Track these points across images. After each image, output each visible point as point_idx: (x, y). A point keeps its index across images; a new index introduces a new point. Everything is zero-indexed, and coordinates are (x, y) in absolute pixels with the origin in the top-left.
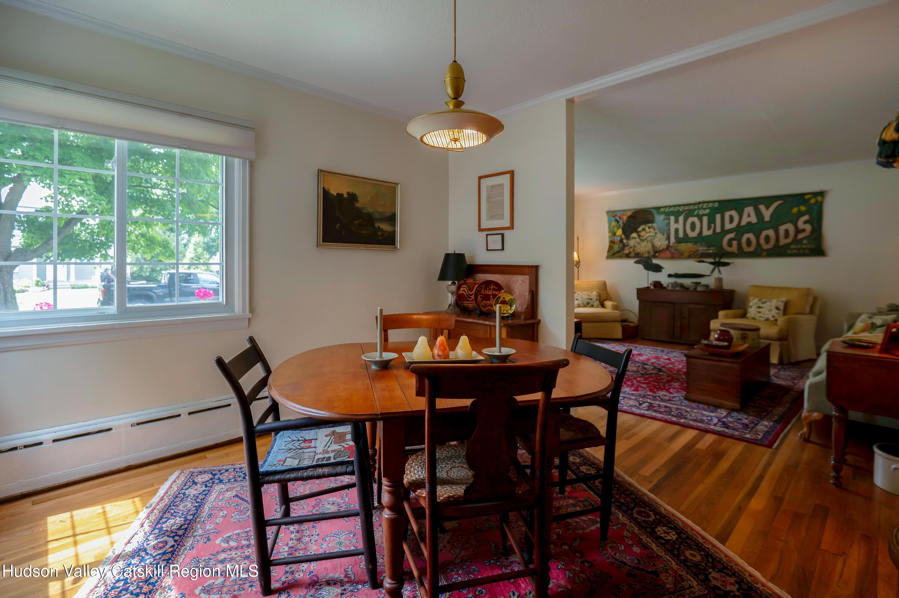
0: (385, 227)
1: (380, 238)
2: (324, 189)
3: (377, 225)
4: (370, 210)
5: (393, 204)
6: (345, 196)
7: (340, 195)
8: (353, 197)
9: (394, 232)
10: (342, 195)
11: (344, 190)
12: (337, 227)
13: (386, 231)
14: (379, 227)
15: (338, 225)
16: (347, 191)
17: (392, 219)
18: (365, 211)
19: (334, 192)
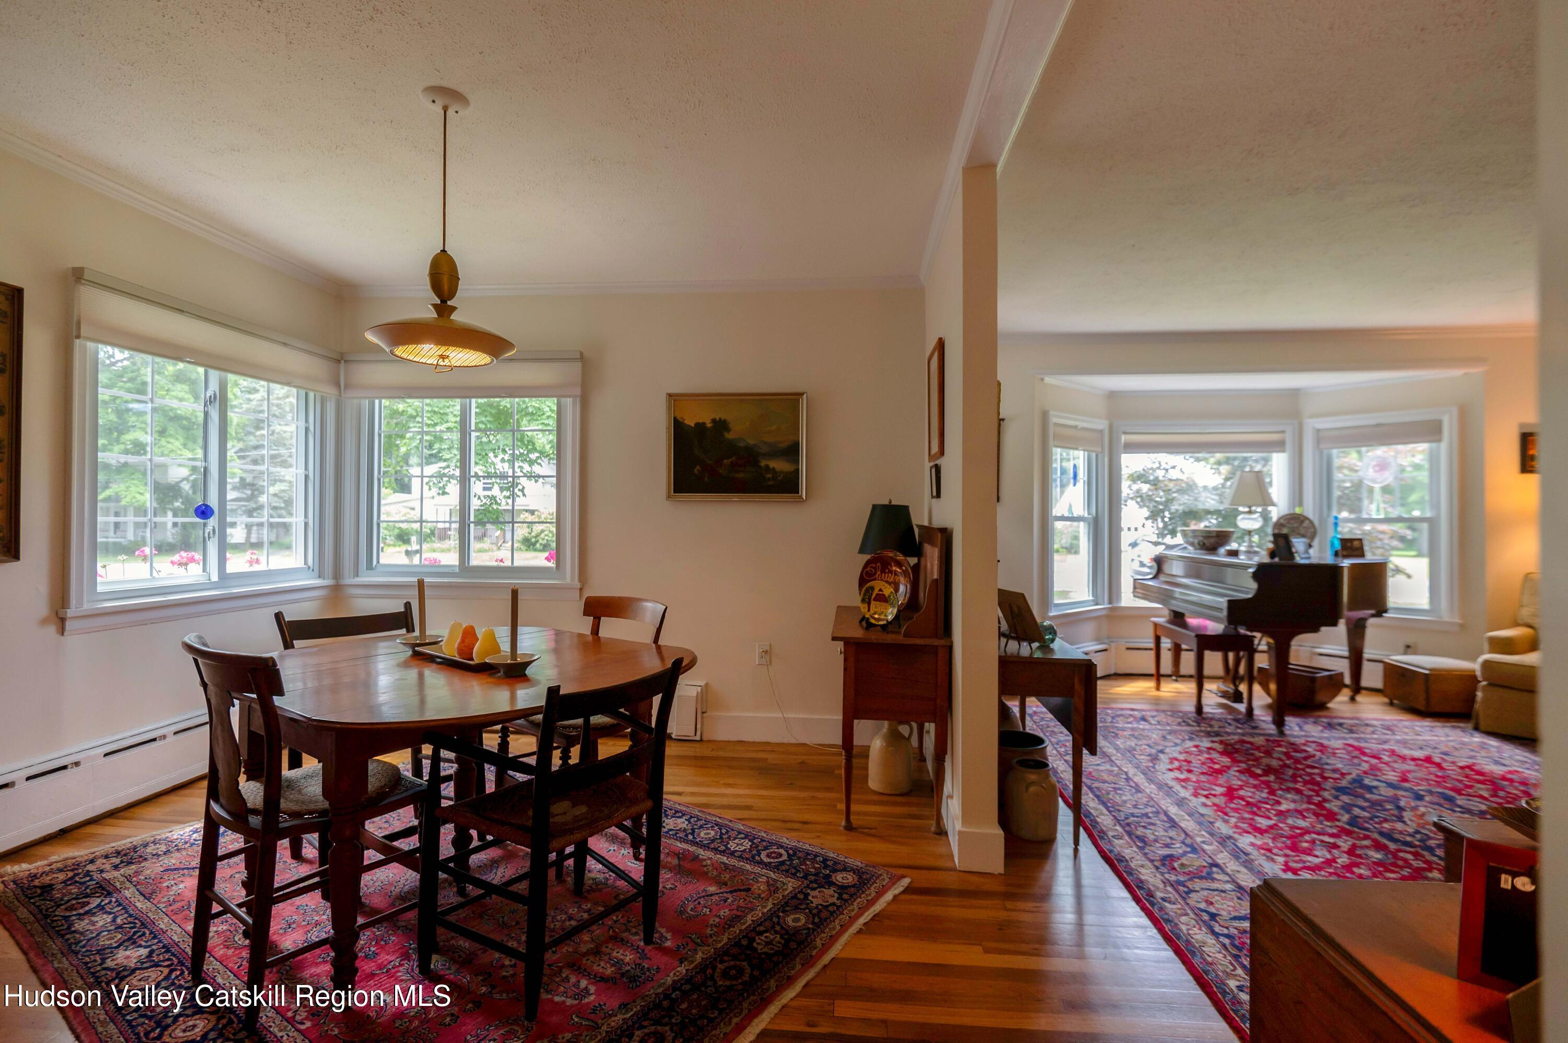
0: (780, 465)
1: (770, 483)
2: (675, 418)
3: (763, 463)
4: (751, 442)
5: (795, 427)
6: (709, 425)
7: (700, 426)
8: (721, 425)
9: (797, 471)
10: (704, 424)
11: (706, 417)
12: (696, 471)
13: (782, 472)
14: (767, 467)
15: (698, 467)
16: (713, 417)
17: (792, 452)
18: (742, 444)
19: (690, 422)
